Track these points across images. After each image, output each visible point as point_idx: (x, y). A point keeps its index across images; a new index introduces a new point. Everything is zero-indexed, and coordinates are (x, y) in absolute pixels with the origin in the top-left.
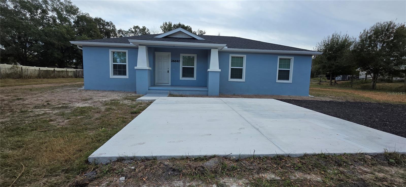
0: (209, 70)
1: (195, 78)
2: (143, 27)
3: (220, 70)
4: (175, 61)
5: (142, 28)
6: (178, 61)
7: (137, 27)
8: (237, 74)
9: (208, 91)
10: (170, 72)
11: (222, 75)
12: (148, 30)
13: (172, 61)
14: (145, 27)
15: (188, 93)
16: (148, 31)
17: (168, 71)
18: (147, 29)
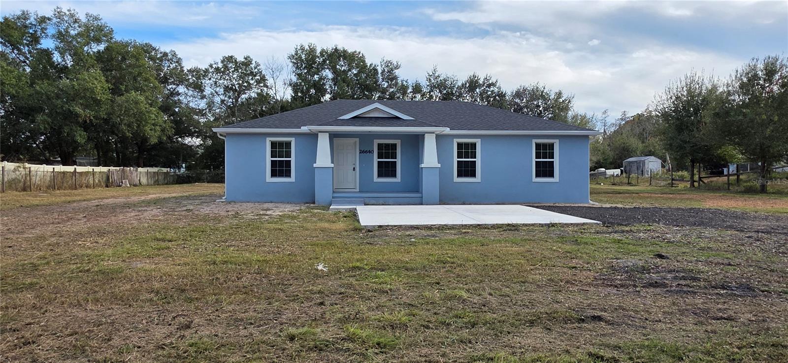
0: (423, 166)
1: (398, 179)
2: (245, 58)
3: (439, 166)
4: (366, 152)
5: (243, 60)
6: (371, 152)
7: (230, 59)
8: (467, 170)
9: (422, 197)
10: (357, 169)
11: (443, 173)
12: (258, 65)
13: (361, 152)
14: (249, 57)
15: (391, 201)
16: (258, 68)
17: (354, 168)
18: (253, 62)
